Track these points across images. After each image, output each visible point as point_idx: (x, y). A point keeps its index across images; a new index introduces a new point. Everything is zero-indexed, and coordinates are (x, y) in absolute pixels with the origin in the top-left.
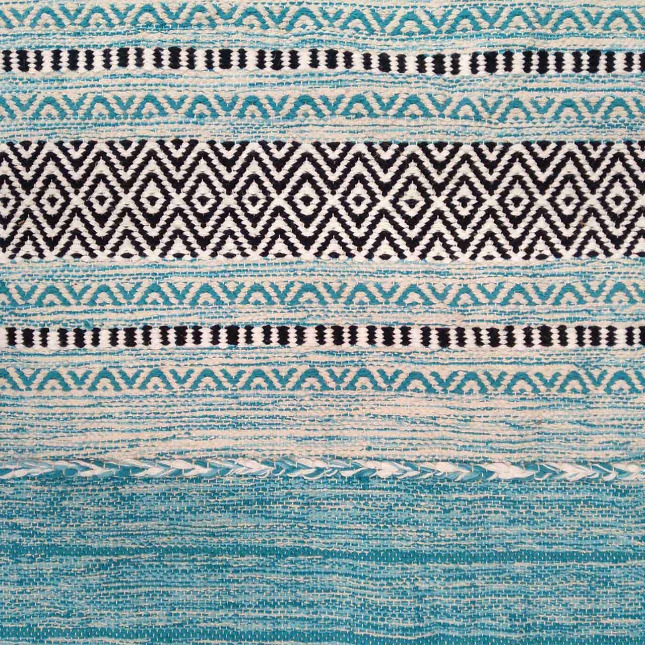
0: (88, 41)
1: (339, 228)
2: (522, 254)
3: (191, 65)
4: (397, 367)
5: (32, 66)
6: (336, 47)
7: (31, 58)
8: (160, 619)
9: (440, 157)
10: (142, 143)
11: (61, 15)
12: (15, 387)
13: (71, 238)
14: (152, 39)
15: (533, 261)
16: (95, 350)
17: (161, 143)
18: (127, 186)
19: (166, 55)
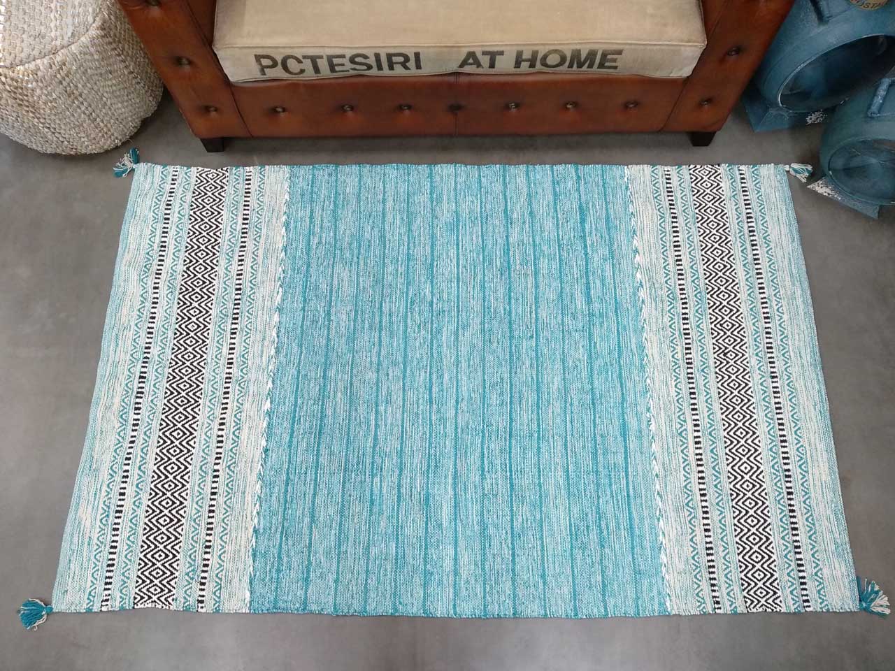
0: (108, 542)
1: (183, 458)
2: (199, 400)
3: (122, 506)
4: (231, 439)
5: (113, 562)
6: (124, 457)
7: (110, 562)
9: (165, 424)
10: (146, 523)
11: (98, 551)
13: (174, 549)
14: (111, 520)
15: (202, 397)
16: (213, 542)
17: (146, 517)
18: (159, 529)
19: (118, 515)
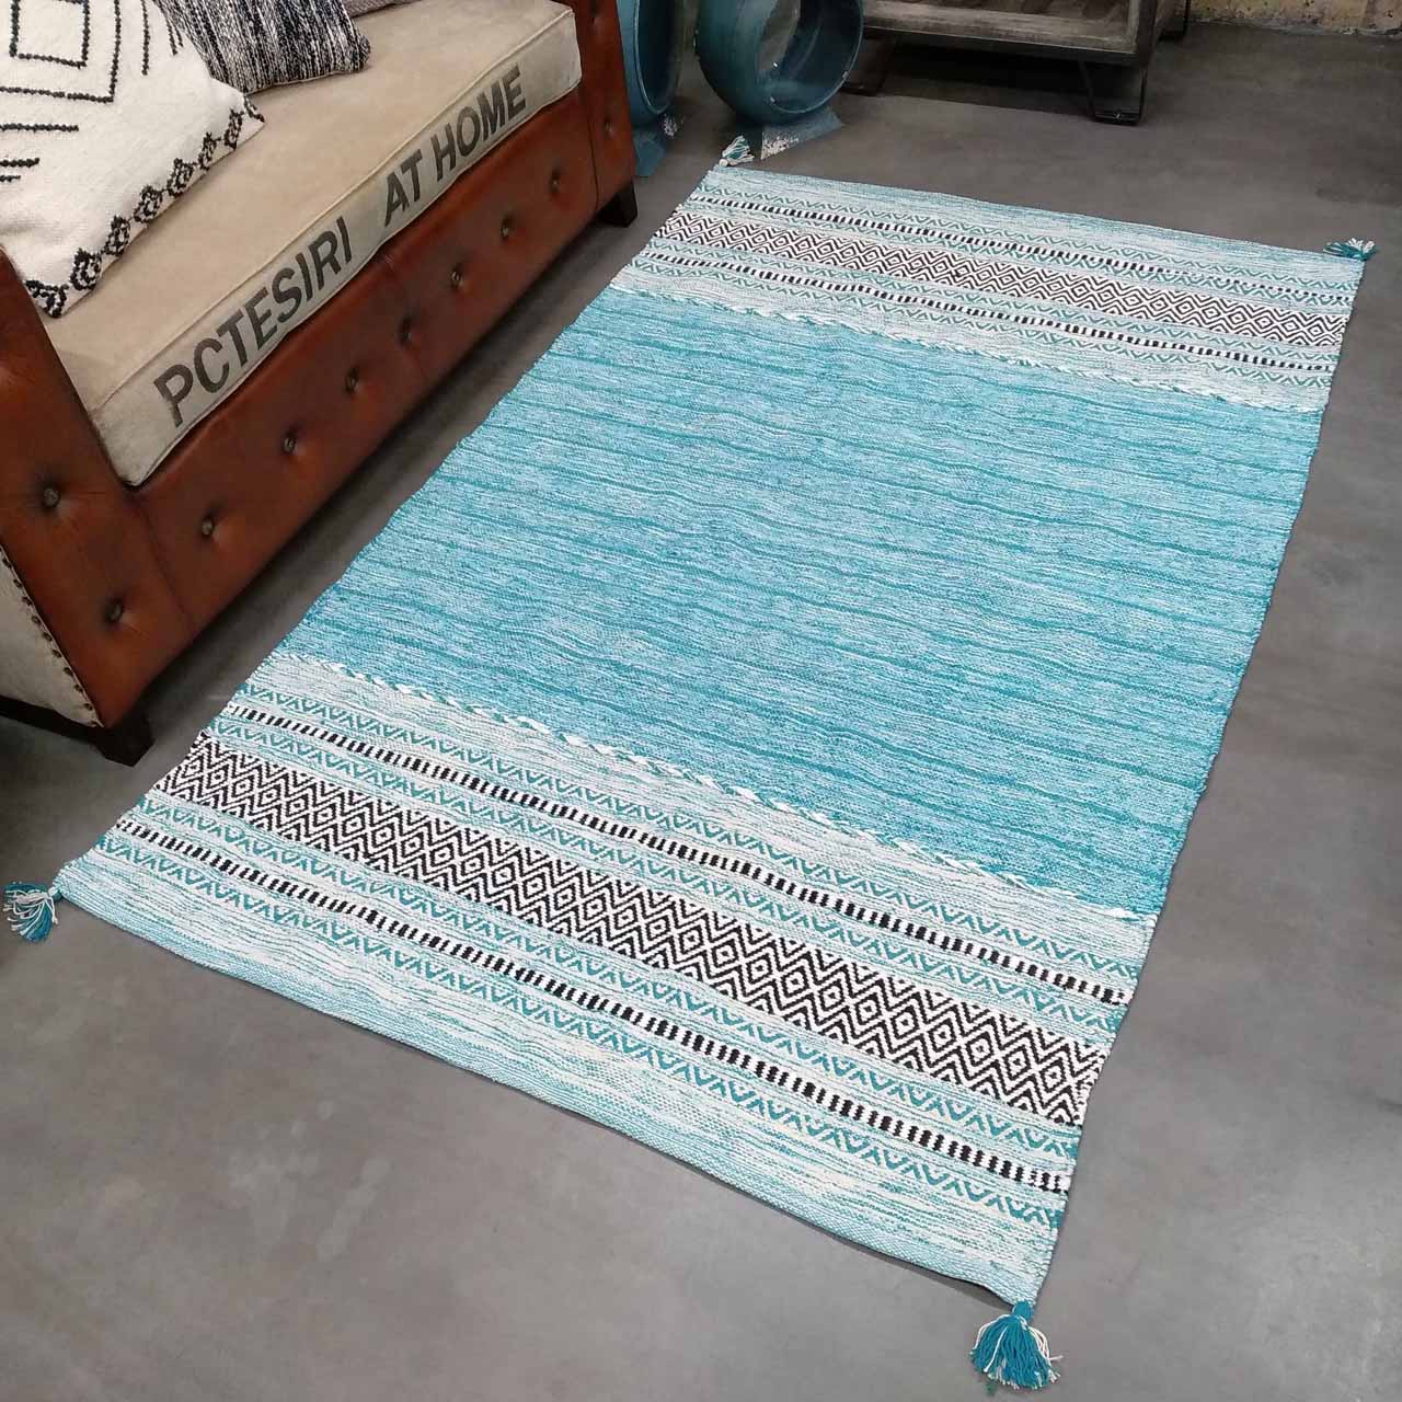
0: (909, 1147)
1: (782, 958)
3: (836, 1098)
5: (960, 1147)
8: (1003, 790)
9: (693, 970)
10: (896, 1060)
11: (922, 1174)
12: (1054, 945)
13: (975, 1019)
15: (667, 893)
16: (986, 946)
17: (882, 1056)
18: (920, 1038)
19: (852, 1113)
